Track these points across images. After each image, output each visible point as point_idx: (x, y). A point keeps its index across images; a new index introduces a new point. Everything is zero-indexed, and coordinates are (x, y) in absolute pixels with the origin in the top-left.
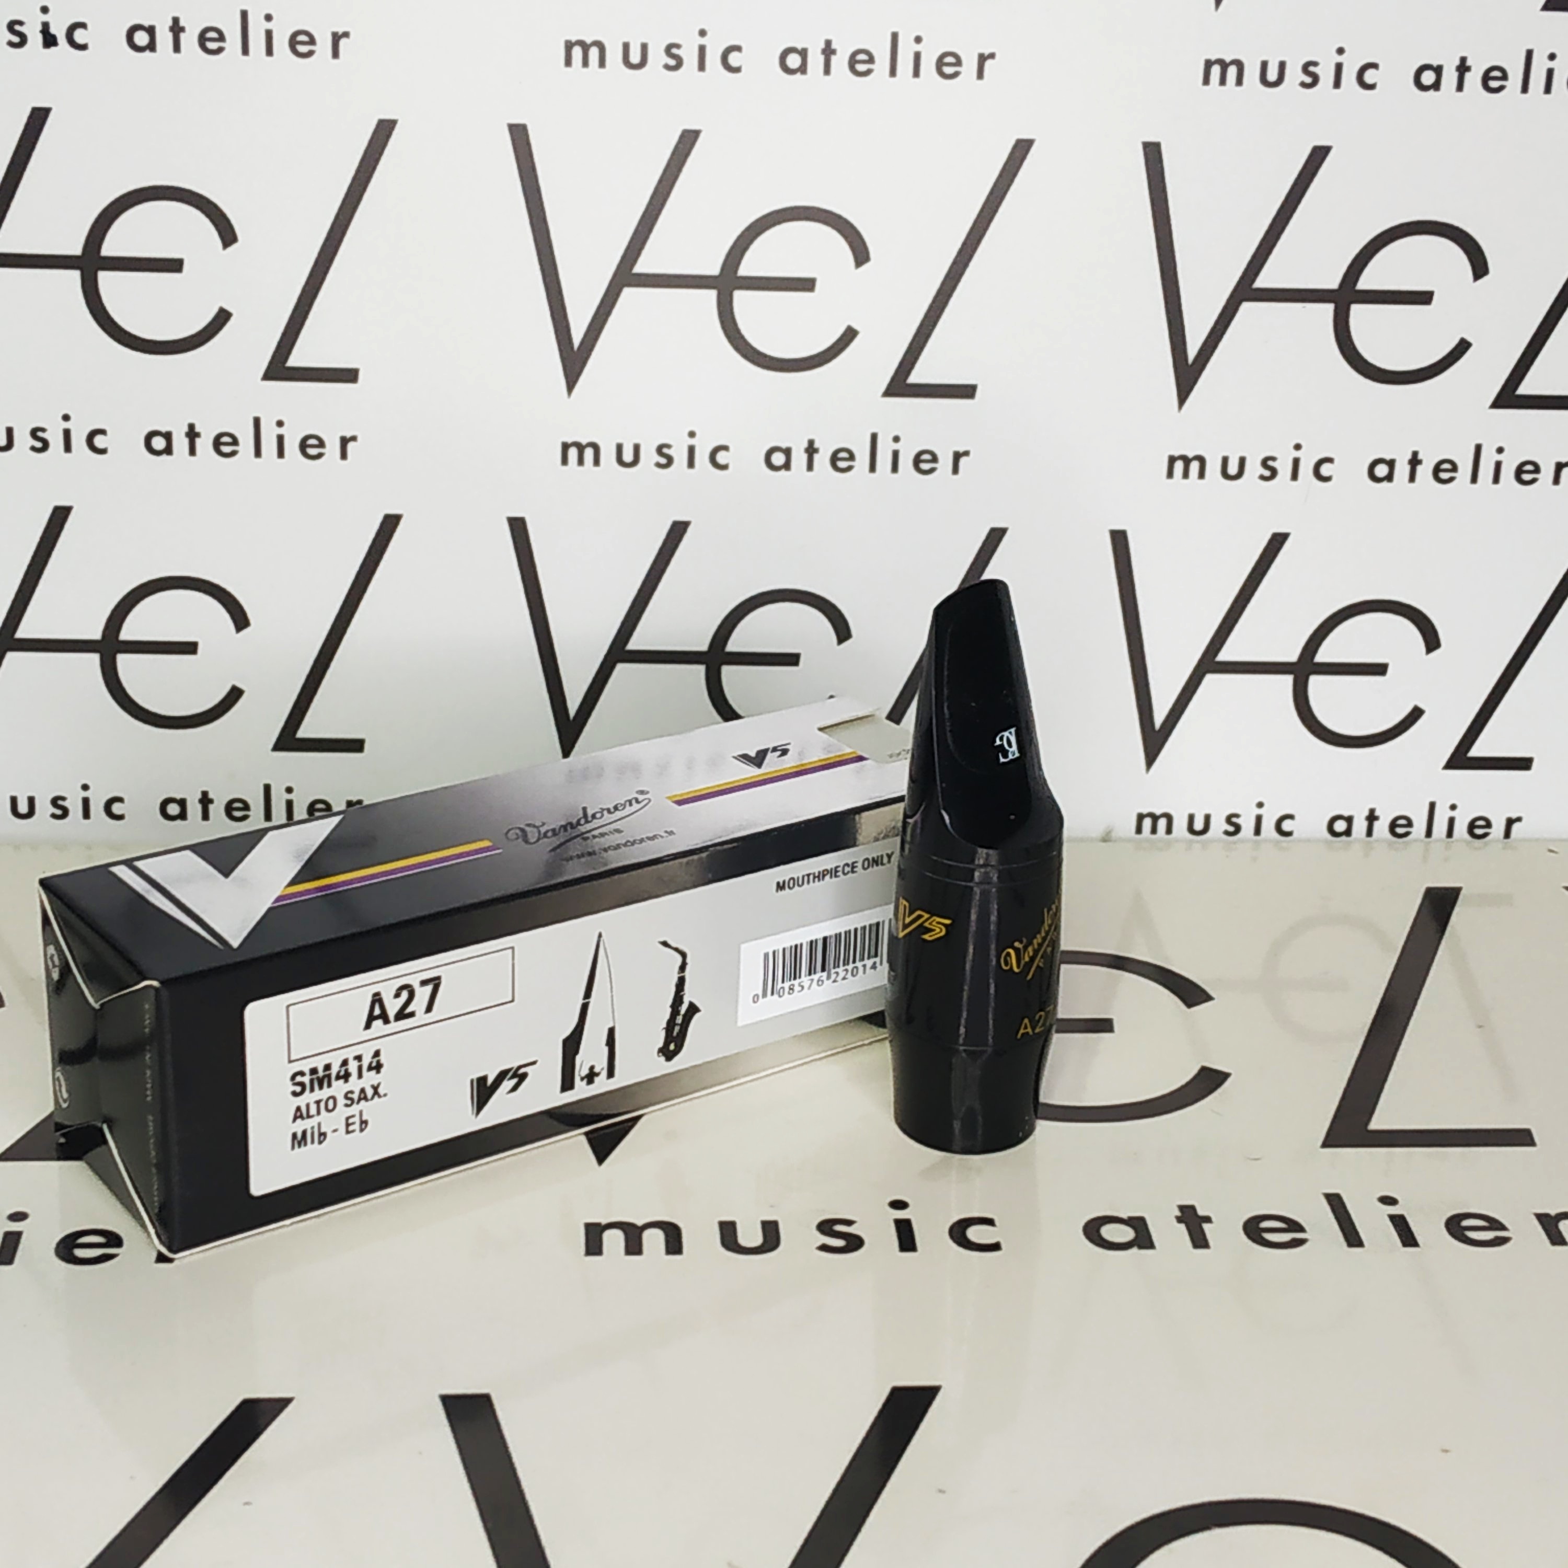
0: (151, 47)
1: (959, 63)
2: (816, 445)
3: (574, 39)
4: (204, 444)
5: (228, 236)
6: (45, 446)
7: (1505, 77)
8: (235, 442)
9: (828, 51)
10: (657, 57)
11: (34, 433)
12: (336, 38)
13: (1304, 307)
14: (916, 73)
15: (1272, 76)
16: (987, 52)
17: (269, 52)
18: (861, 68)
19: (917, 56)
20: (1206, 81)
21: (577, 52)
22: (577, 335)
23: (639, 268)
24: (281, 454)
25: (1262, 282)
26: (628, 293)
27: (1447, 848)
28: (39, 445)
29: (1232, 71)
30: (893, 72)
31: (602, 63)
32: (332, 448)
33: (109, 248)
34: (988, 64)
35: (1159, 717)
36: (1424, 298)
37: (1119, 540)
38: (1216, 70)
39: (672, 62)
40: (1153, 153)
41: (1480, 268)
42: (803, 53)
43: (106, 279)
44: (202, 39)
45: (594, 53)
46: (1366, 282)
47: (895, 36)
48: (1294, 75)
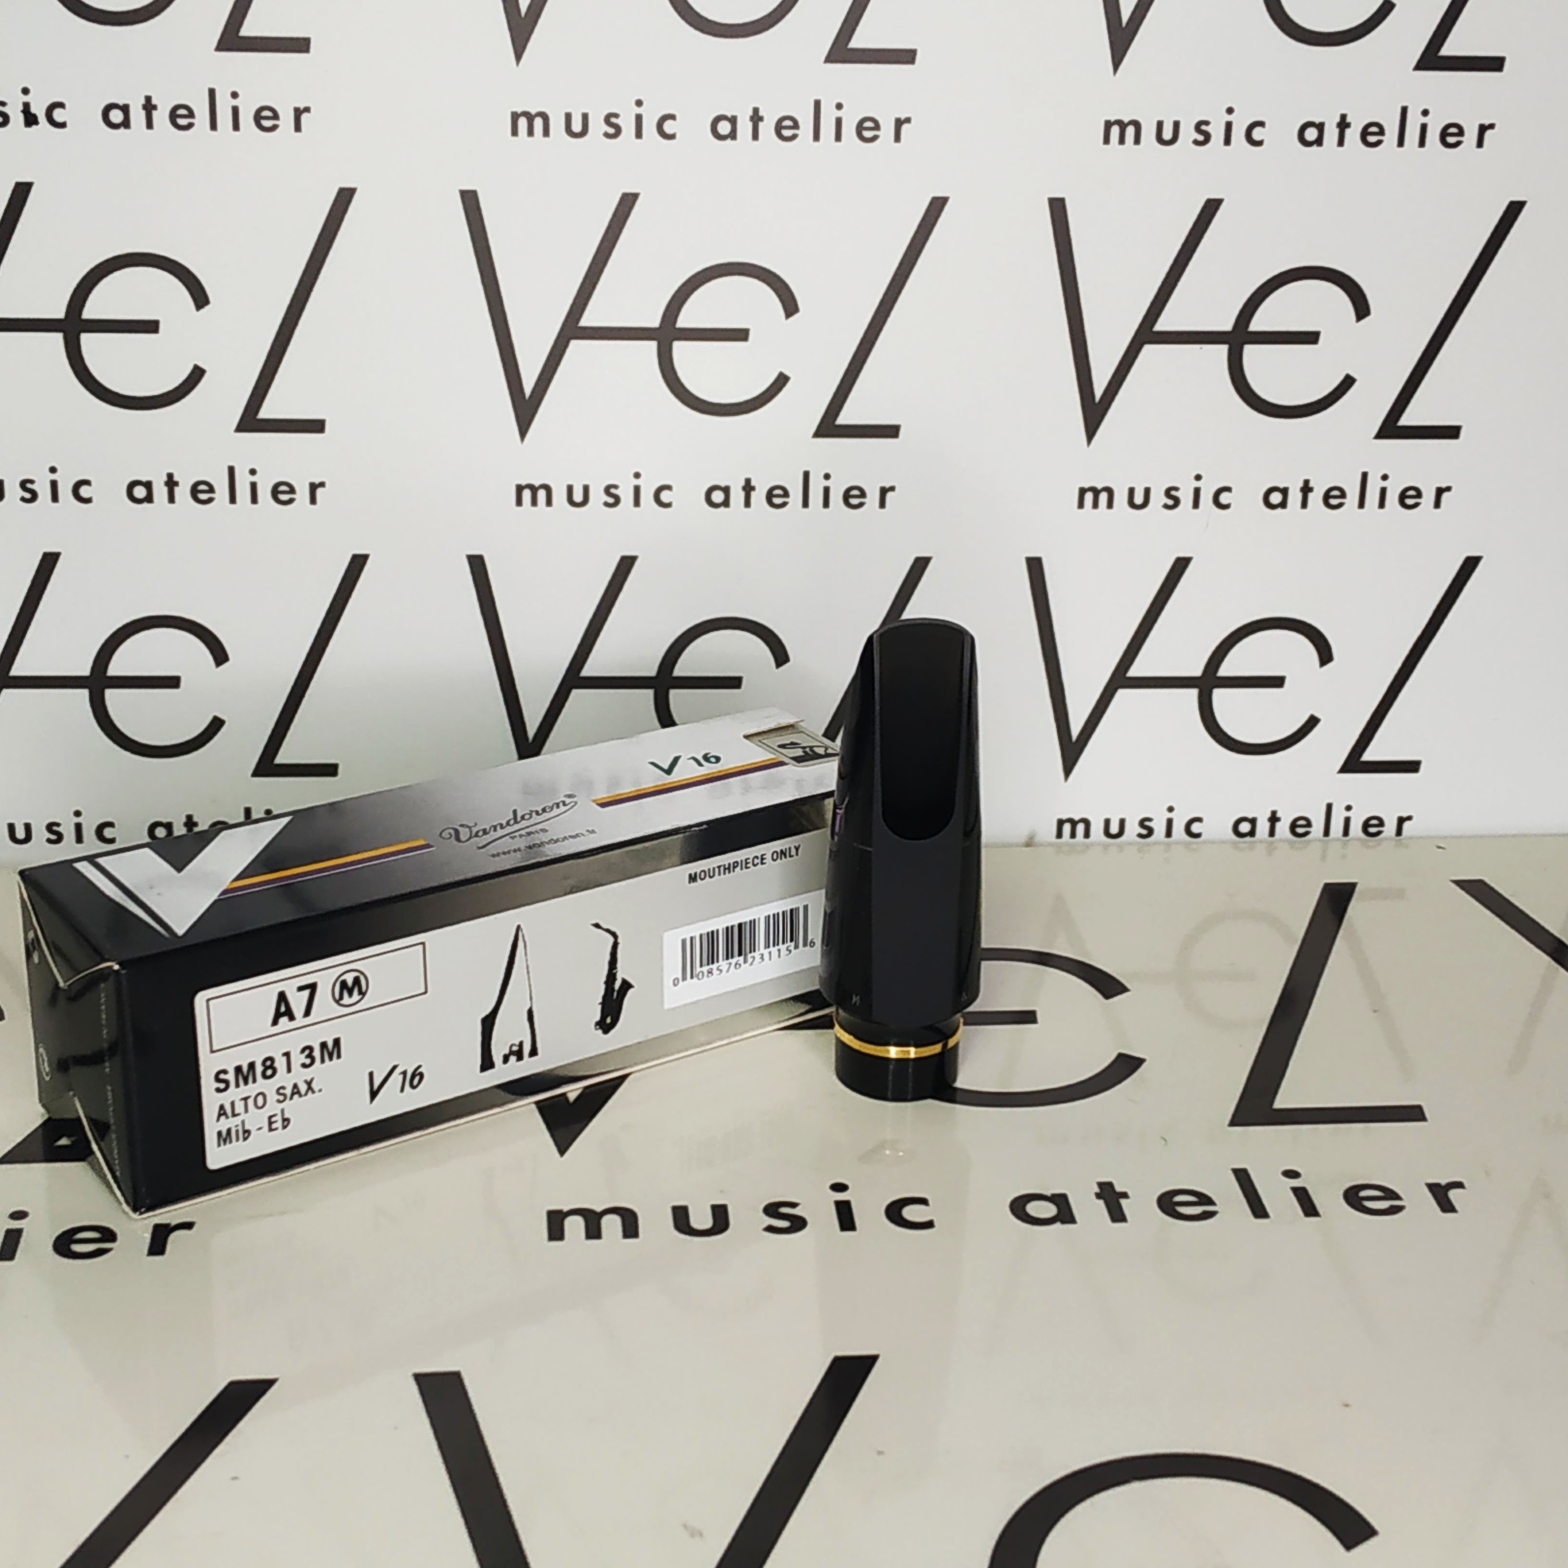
0: (126, 124)
1: (877, 127)
2: (753, 483)
3: (519, 110)
4: (183, 492)
5: (200, 299)
6: (34, 496)
7: (1382, 132)
8: (211, 490)
9: (756, 118)
10: (598, 126)
11: (23, 485)
12: (298, 113)
13: (1201, 348)
14: (838, 138)
15: (1167, 134)
16: (903, 117)
17: (236, 127)
18: (787, 133)
19: (839, 122)
20: (1107, 140)
21: (523, 123)
22: (528, 385)
23: (585, 322)
24: (254, 500)
26: (574, 345)
27: (1345, 844)
28: (28, 496)
29: (1130, 131)
30: (816, 137)
31: (546, 133)
32: (302, 493)
33: (91, 311)
34: (905, 128)
35: (1076, 728)
36: (1311, 338)
37: (1035, 567)
38: (1115, 130)
39: (611, 131)
40: (1058, 208)
41: (1362, 309)
42: (733, 121)
43: (87, 340)
44: (173, 116)
45: (538, 123)
46: (1257, 324)
47: (817, 104)
48: (1188, 133)
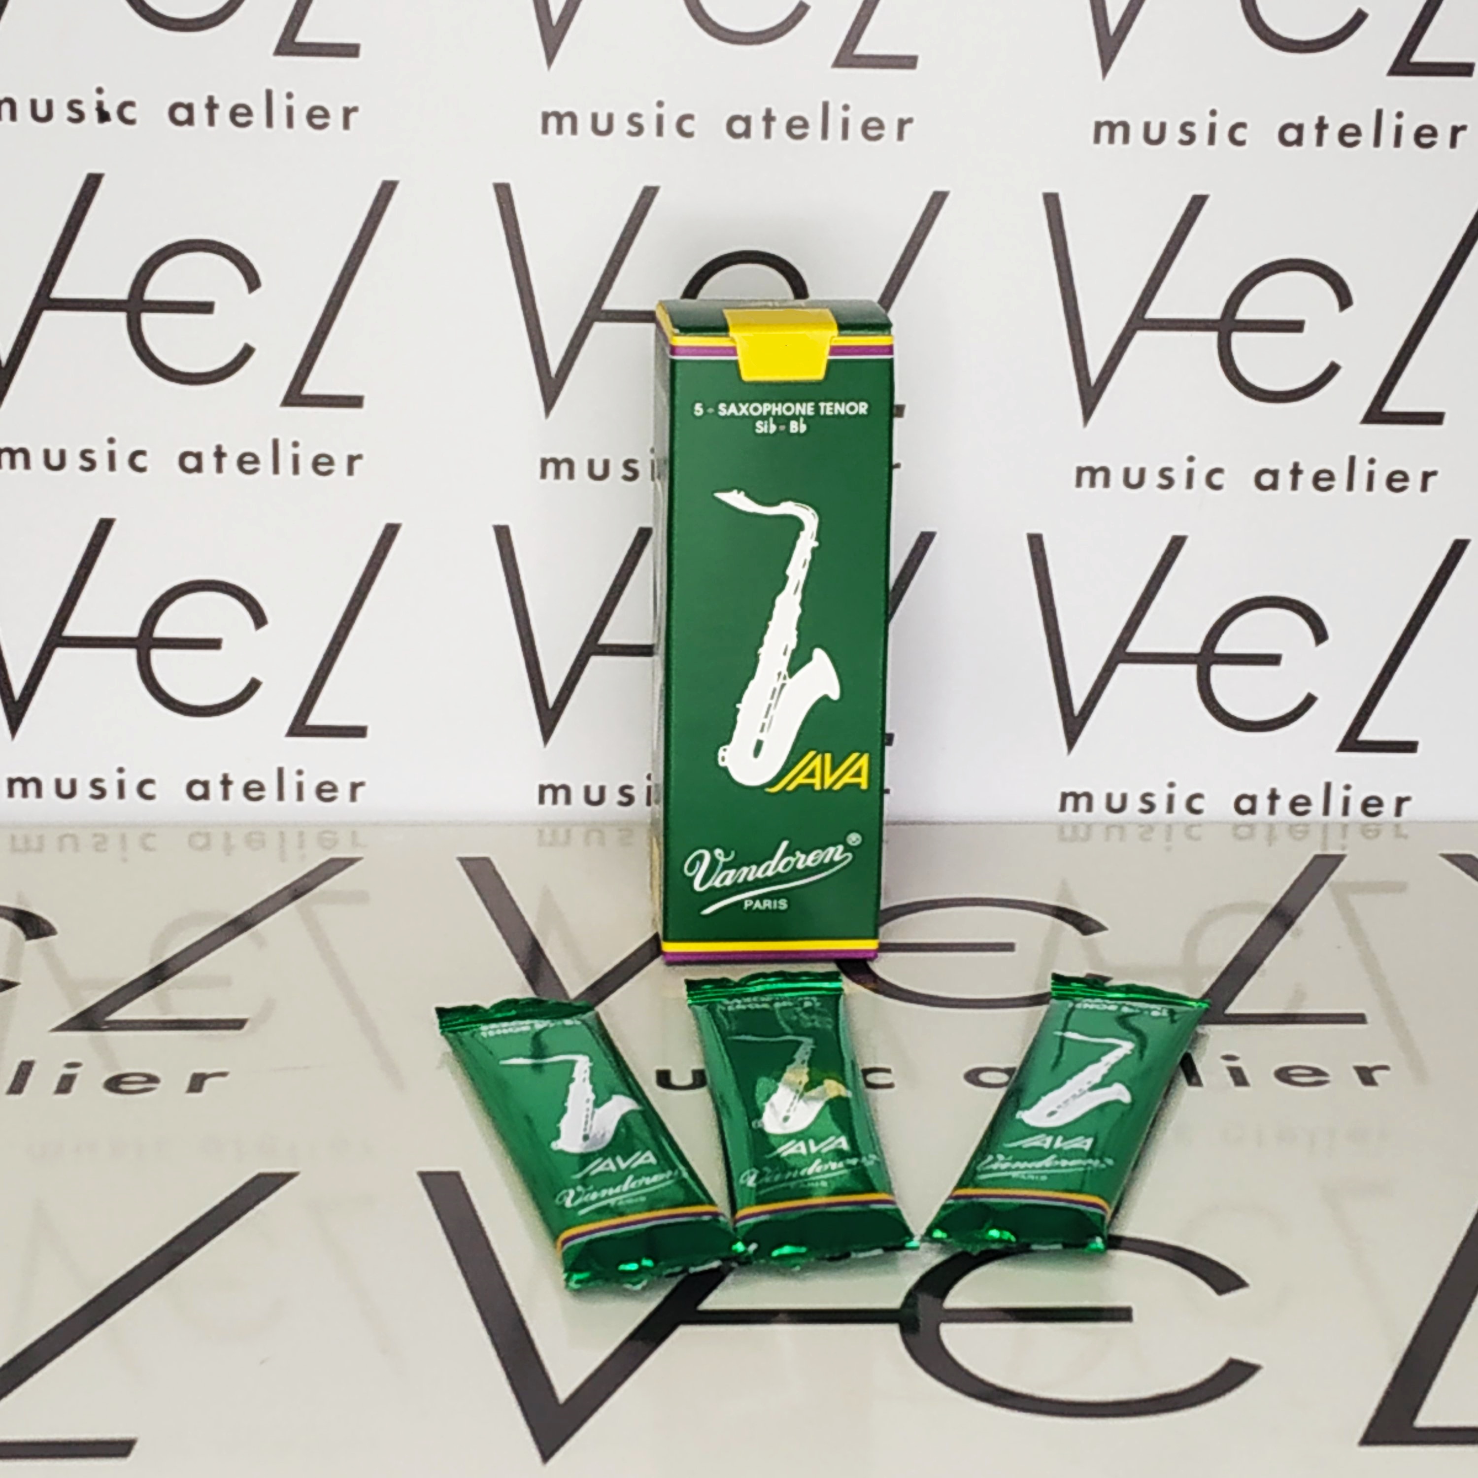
0: (190, 121)
1: (881, 126)
3: (550, 110)
4: (231, 463)
5: (253, 281)
6: (93, 465)
7: (1358, 133)
8: (256, 461)
9: (769, 118)
10: (622, 125)
11: (84, 454)
12: (347, 112)
13: (1191, 335)
14: (845, 136)
15: (1154, 134)
16: (905, 117)
17: (290, 124)
18: (796, 132)
19: (845, 122)
20: (1097, 140)
21: (552, 122)
22: (554, 364)
23: (607, 305)
24: (296, 471)
25: (1153, 312)
26: (598, 327)
28: (87, 464)
29: (1119, 132)
30: (825, 135)
31: (574, 131)
32: (341, 465)
33: (152, 293)
34: (907, 128)
36: (1296, 326)
38: (1105, 131)
39: (634, 129)
40: (1052, 202)
41: (1345, 300)
42: (747, 120)
43: (148, 320)
44: (233, 115)
45: (567, 122)
46: (1244, 313)
47: (826, 106)
48: (1174, 134)
